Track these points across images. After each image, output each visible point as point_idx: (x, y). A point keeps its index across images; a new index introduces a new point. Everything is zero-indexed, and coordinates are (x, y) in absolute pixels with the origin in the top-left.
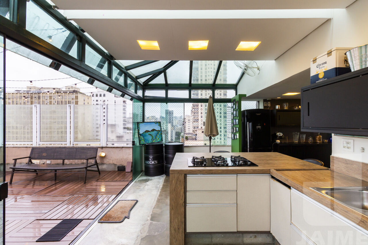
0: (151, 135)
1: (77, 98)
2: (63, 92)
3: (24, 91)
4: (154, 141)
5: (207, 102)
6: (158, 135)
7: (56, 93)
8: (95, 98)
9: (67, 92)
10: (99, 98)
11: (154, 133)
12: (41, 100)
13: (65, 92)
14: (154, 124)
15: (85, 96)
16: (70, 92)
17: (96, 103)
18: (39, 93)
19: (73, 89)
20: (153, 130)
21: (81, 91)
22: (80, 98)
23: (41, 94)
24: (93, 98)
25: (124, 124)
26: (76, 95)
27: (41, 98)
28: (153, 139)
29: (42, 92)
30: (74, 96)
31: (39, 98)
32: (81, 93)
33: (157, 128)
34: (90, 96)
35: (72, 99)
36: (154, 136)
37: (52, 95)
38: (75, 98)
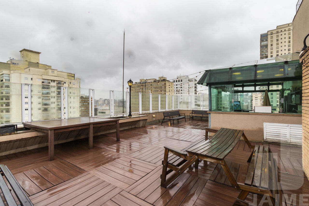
0: (236, 106)
1: (165, 84)
2: (158, 81)
3: (139, 82)
4: (237, 109)
5: (265, 92)
6: (239, 107)
7: (154, 82)
8: (175, 83)
9: (160, 81)
10: (178, 83)
11: (237, 106)
12: (147, 87)
13: (159, 81)
14: (237, 102)
15: (170, 82)
16: (161, 81)
17: (176, 87)
18: (146, 83)
19: (163, 78)
20: (237, 105)
21: (167, 79)
22: (167, 84)
23: (147, 83)
24: (174, 83)
25: (196, 102)
26: (165, 82)
27: (147, 86)
28: (237, 108)
29: (147, 82)
30: (163, 83)
31: (146, 85)
32: (168, 81)
33: (239, 104)
34: (173, 82)
35: (163, 85)
36: (237, 107)
37: (152, 83)
38: (164, 84)
